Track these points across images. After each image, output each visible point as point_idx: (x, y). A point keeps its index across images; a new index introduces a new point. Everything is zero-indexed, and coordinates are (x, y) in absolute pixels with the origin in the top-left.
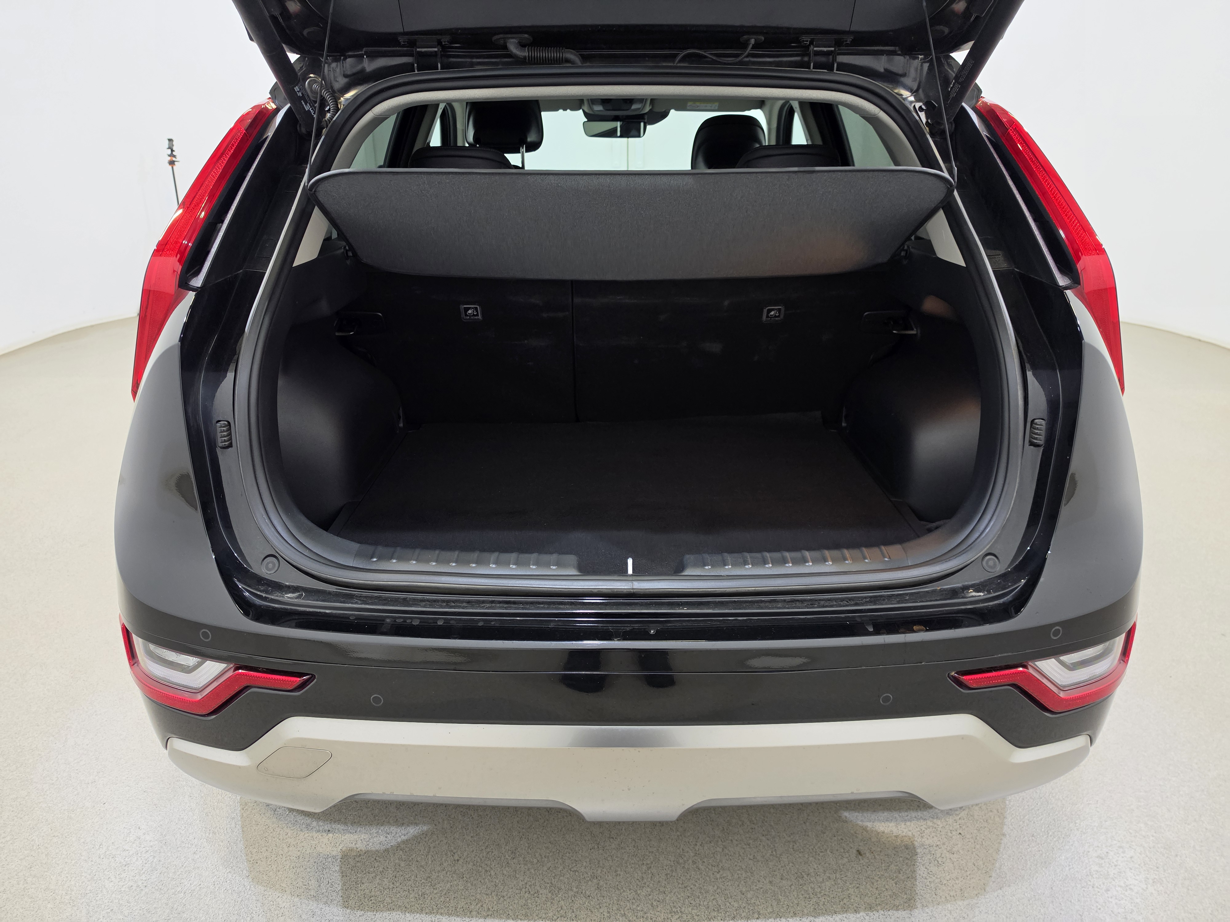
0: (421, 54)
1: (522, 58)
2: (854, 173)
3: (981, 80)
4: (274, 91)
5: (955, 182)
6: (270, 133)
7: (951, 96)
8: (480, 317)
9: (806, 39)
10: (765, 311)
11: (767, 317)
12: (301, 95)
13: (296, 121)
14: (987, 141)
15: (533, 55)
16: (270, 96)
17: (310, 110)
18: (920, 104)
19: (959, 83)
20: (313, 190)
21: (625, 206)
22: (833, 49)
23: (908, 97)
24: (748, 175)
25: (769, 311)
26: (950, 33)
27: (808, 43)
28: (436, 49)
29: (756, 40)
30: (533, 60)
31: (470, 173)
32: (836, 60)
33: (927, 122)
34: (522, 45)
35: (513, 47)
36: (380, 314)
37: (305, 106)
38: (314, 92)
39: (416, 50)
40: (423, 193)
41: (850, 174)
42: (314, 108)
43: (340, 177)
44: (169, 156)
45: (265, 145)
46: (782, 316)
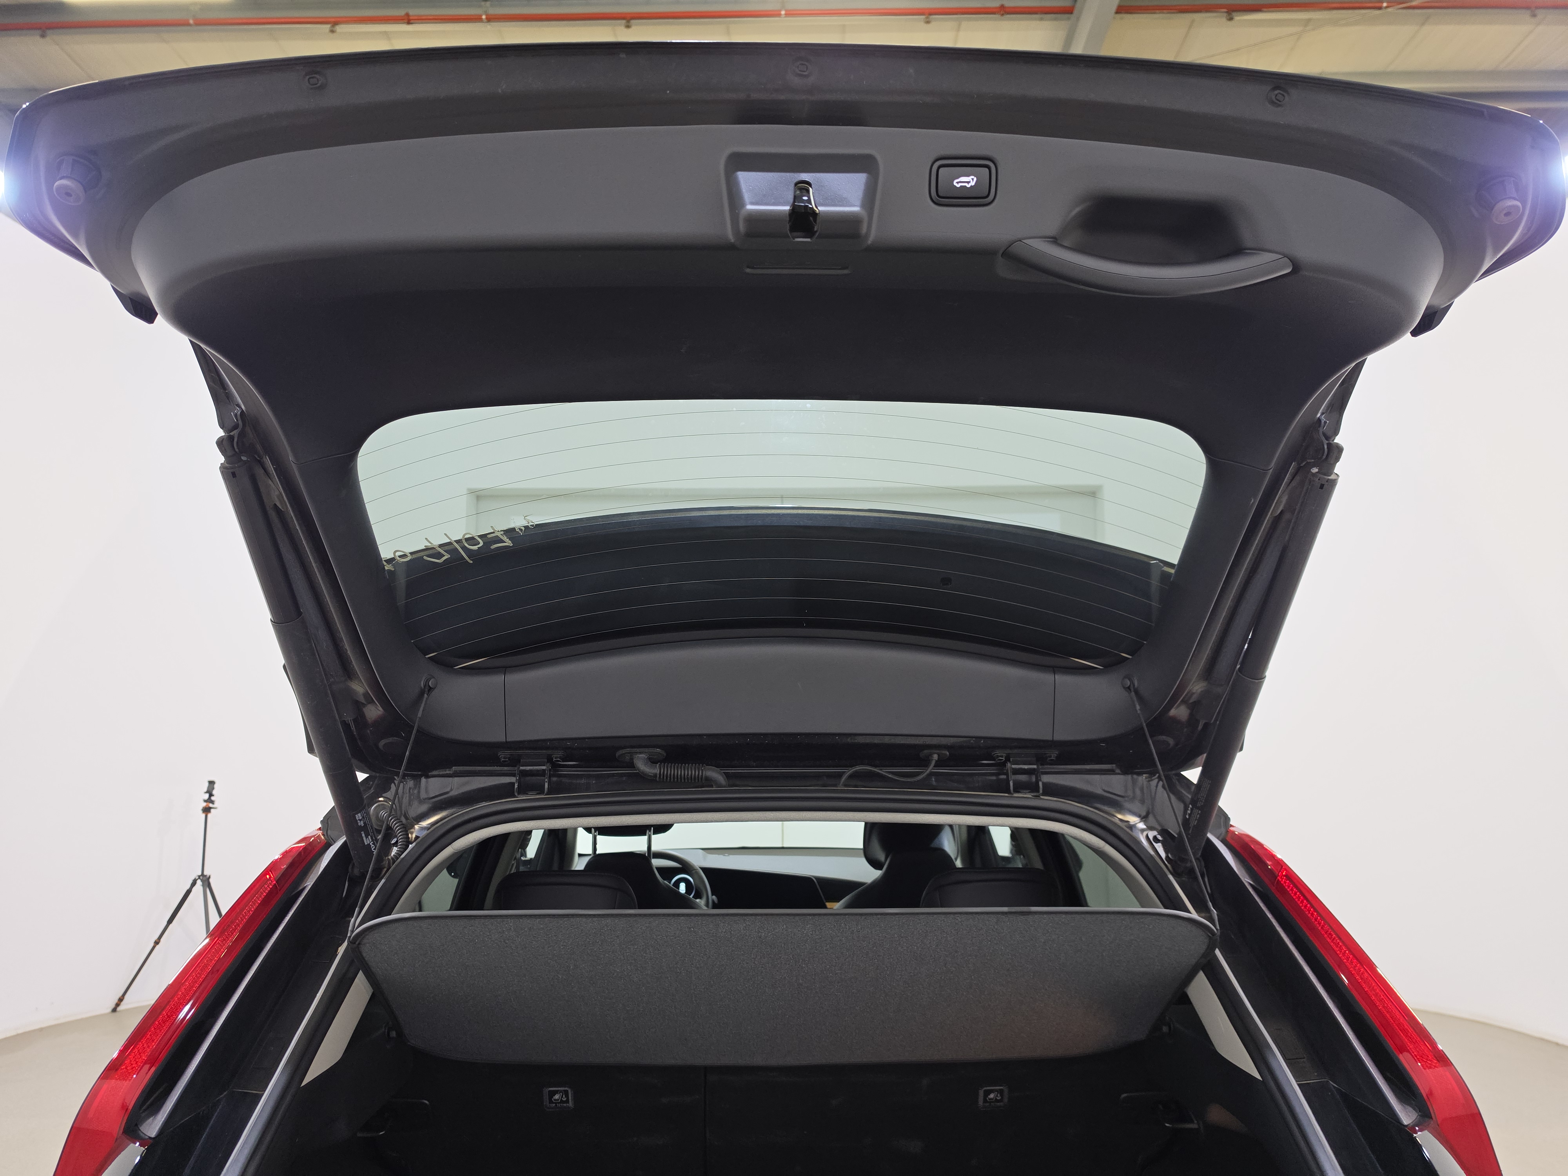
0: (524, 774)
1: (651, 776)
2: (1083, 916)
3: (1226, 802)
4: (327, 821)
5: (1217, 929)
6: (309, 883)
7: (1192, 825)
8: (571, 1104)
9: (1001, 754)
10: (981, 1093)
11: (985, 1101)
12: (363, 825)
13: (350, 859)
14: (1251, 890)
15: (665, 773)
16: (320, 826)
17: (371, 844)
18: (1155, 833)
19: (1198, 808)
20: (357, 943)
21: (780, 957)
22: (1035, 767)
23: (1137, 824)
24: (943, 916)
25: (987, 1093)
26: (1177, 744)
27: (1004, 759)
28: (544, 768)
29: (939, 755)
30: (665, 778)
31: (573, 916)
32: (1040, 780)
33: (1167, 857)
34: (653, 761)
35: (642, 764)
36: (426, 1102)
37: (364, 838)
38: (380, 820)
39: (519, 768)
40: (507, 943)
41: (1078, 917)
42: (375, 841)
43: (397, 925)
44: (205, 801)
45: (301, 899)
46: (1006, 1100)
